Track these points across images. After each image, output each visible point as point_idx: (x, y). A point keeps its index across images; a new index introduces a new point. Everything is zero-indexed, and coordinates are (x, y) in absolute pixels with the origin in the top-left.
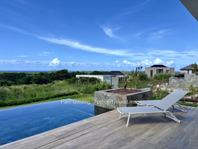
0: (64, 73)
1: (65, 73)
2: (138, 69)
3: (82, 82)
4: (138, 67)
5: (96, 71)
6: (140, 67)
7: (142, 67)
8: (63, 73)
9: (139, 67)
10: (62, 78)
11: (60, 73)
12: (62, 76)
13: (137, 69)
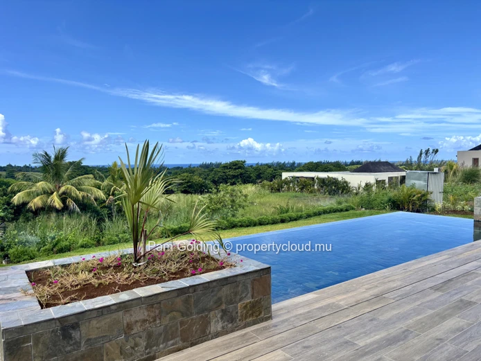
0: (238, 168)
1: (240, 168)
2: (423, 155)
3: (302, 189)
4: (424, 151)
5: (312, 163)
6: (431, 151)
7: (437, 151)
8: (235, 169)
9: (427, 151)
10: (234, 180)
11: (230, 168)
12: (234, 177)
13: (421, 154)
